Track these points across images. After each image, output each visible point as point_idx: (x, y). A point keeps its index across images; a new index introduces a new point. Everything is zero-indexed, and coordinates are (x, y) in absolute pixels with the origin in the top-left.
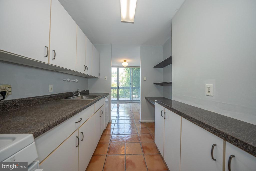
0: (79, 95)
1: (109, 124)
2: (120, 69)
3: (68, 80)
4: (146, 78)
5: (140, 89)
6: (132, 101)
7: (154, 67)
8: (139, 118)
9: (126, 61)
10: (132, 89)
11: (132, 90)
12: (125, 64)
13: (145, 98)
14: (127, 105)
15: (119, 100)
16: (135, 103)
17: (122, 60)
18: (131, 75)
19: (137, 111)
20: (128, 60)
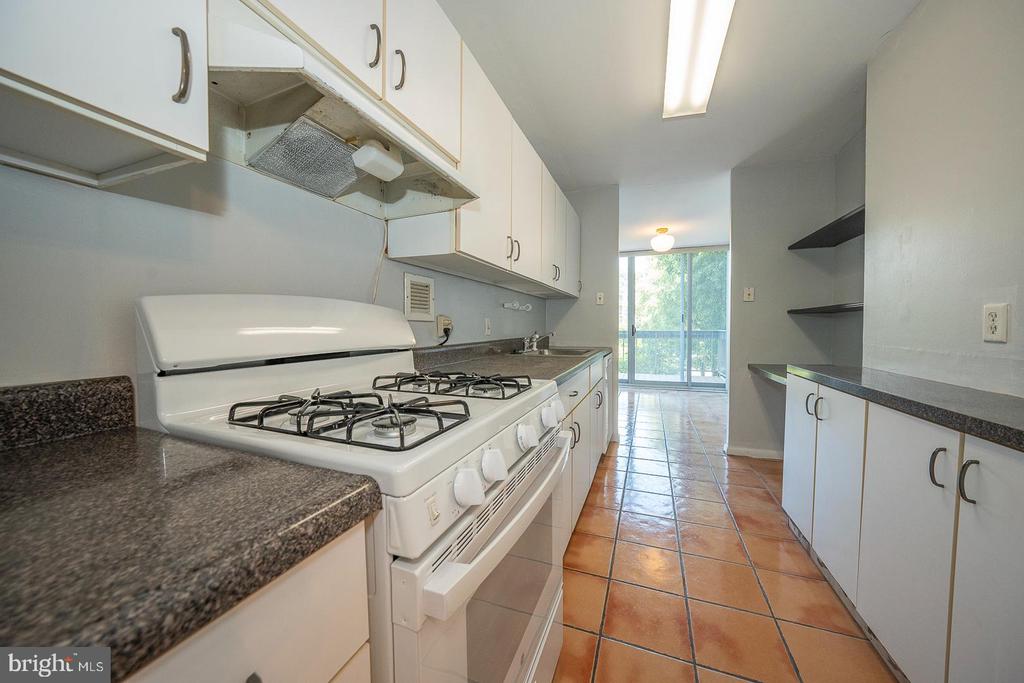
0: (535, 349)
1: (613, 443)
2: (639, 260)
3: (516, 305)
4: (752, 290)
5: (724, 341)
6: (688, 386)
7: (790, 248)
8: (721, 442)
9: (664, 231)
10: (690, 340)
11: (690, 343)
12: (663, 243)
13: (749, 365)
14: (671, 399)
15: (636, 379)
16: (701, 394)
17: (651, 230)
18: (686, 280)
19: (712, 420)
20: (673, 228)
